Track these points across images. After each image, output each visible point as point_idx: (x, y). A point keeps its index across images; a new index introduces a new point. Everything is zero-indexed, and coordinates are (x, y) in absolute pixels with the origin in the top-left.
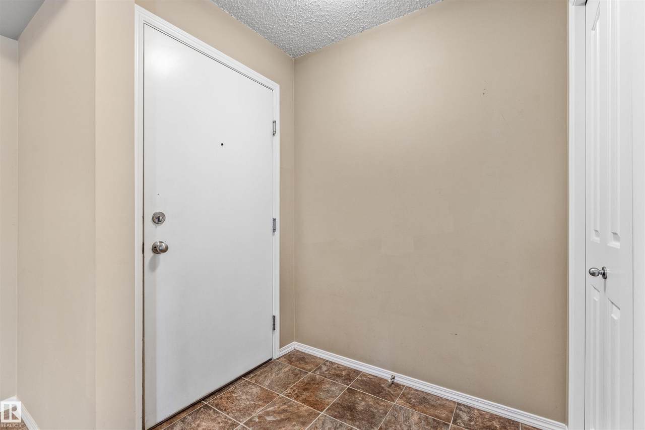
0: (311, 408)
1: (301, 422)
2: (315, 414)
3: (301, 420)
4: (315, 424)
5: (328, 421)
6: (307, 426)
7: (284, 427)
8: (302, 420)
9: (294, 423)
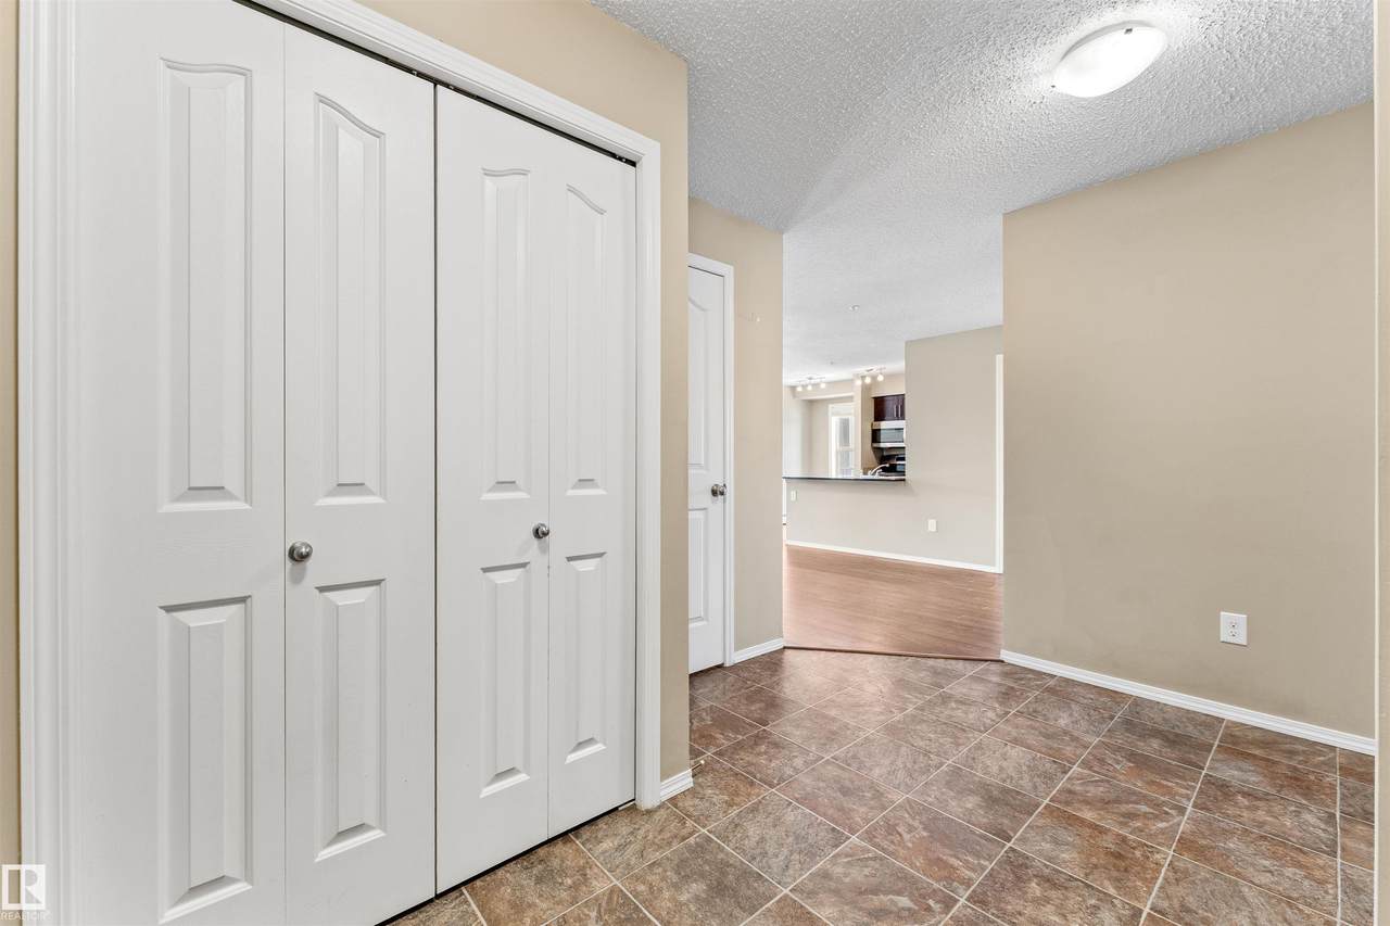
0: (811, 910)
1: (831, 879)
2: (802, 892)
3: (833, 885)
4: (802, 869)
5: (775, 870)
6: (819, 869)
7: (866, 876)
8: (831, 883)
9: (847, 880)
